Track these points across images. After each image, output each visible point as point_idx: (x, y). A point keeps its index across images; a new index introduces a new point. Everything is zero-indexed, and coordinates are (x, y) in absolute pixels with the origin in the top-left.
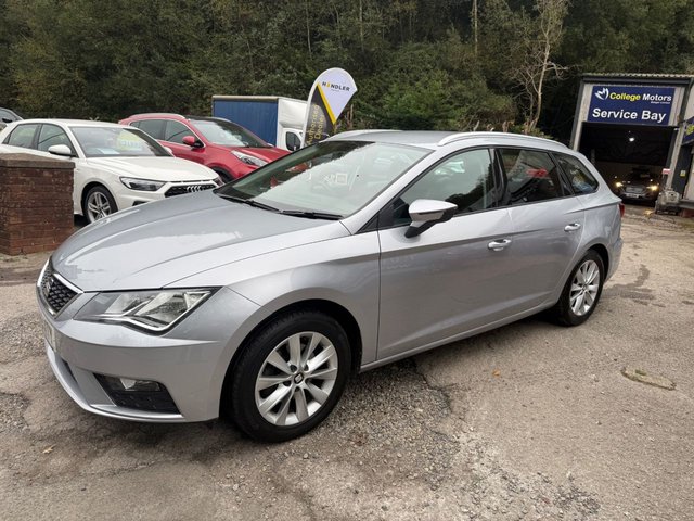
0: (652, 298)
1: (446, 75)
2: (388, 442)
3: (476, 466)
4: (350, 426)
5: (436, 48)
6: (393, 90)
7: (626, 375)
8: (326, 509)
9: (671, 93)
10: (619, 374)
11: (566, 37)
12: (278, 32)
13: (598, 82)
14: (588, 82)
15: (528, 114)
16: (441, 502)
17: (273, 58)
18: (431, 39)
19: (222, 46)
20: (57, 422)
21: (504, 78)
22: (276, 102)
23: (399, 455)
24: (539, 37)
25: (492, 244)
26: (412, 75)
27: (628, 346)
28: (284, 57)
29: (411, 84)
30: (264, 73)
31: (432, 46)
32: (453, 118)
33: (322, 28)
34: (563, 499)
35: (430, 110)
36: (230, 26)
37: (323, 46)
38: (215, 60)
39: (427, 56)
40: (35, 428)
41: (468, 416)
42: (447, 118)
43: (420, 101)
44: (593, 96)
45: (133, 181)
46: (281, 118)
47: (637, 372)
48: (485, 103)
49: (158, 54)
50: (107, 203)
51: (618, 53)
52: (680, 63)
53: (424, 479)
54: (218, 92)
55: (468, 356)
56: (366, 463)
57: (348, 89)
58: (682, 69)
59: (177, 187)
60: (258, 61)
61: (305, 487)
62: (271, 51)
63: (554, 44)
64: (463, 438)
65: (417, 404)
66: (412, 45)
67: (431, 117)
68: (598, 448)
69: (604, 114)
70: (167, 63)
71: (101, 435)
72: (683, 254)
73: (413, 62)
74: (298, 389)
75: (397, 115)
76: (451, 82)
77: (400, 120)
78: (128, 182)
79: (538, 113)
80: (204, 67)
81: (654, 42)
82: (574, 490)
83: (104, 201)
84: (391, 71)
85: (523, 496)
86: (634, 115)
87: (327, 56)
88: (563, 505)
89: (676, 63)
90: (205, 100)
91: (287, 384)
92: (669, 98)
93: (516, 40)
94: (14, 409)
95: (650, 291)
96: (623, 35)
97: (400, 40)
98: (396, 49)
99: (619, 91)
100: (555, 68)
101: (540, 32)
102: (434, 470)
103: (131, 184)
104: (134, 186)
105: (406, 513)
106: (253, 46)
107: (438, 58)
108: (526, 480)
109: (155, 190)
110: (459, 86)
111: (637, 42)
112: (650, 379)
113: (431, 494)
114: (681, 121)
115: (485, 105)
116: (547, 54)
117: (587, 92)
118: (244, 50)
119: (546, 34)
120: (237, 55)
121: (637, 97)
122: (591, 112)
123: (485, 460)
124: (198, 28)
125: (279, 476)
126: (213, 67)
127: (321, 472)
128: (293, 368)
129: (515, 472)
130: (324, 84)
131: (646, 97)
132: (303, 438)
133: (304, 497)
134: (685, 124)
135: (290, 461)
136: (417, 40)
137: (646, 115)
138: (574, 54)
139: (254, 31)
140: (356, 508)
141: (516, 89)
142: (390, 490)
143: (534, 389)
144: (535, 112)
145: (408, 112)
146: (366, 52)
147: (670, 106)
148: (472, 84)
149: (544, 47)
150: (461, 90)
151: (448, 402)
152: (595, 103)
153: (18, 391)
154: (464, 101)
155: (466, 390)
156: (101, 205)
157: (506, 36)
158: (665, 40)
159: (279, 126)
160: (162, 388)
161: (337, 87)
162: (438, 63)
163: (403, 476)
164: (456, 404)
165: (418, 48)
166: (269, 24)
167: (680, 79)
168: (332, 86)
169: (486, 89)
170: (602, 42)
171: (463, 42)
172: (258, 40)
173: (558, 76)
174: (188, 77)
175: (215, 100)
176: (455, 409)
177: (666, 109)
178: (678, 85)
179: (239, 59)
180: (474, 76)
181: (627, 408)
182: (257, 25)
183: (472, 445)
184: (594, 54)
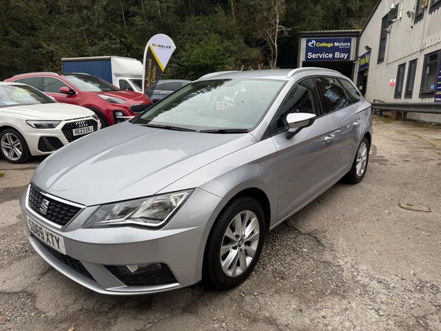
0: (387, 161)
1: (218, 37)
2: (299, 274)
3: (359, 278)
4: (270, 268)
5: (209, 19)
6: (187, 48)
7: (402, 208)
8: (290, 326)
9: (350, 41)
10: (398, 208)
11: (287, 9)
12: (102, 12)
13: (309, 37)
14: (303, 37)
15: (271, 59)
16: (353, 305)
17: (102, 30)
18: (205, 13)
19: (62, 23)
20: (67, 307)
21: (254, 37)
22: (109, 60)
23: (311, 281)
24: (272, 10)
25: (326, 138)
26: (197, 37)
27: (392, 190)
28: (108, 30)
29: (198, 43)
30: (96, 40)
31: (207, 18)
32: (227, 64)
33: (133, 9)
34: (418, 288)
35: (213, 60)
36: (66, 9)
37: (135, 21)
38: (58, 34)
39: (205, 25)
40: (51, 314)
41: (335, 247)
42: (224, 64)
43: (205, 54)
44: (307, 46)
45: (36, 122)
46: (114, 71)
47: (408, 205)
48: (244, 53)
49: (14, 31)
50: (18, 140)
51: (317, 19)
52: (349, 23)
53: (334, 293)
54: (65, 57)
55: (313, 211)
56: (294, 290)
57: (170, 47)
58: (350, 27)
59: (69, 124)
60: (90, 33)
61: (267, 314)
62: (99, 26)
63: (281, 15)
64: (342, 263)
65: (301, 246)
66: (193, 18)
67: (214, 64)
68: (417, 253)
69: (314, 56)
70: (21, 38)
71: (106, 309)
72: (385, 134)
73: (196, 29)
74: (241, 250)
75: (192, 64)
76: (222, 41)
77: (194, 67)
78: (32, 123)
79: (276, 58)
80: (51, 38)
81: (334, 11)
82: (421, 281)
83: (14, 139)
84: (183, 36)
85: (396, 291)
86: (331, 56)
87: (139, 27)
88: (420, 291)
89: (347, 23)
90: (54, 62)
91: (235, 248)
92: (349, 44)
93: (258, 13)
94: (24, 304)
95: (382, 157)
96: (319, 8)
97: (185, 15)
98: (184, 21)
99: (321, 42)
100: (284, 29)
101: (272, 7)
102: (337, 286)
103: (35, 124)
104: (38, 126)
105: (339, 317)
106: (84, 23)
107: (212, 26)
108: (393, 281)
109: (54, 127)
110: (227, 43)
111: (326, 11)
112: (416, 208)
113: (345, 302)
114: (357, 57)
115: (245, 55)
116: (278, 21)
117: (303, 43)
118: (78, 26)
119: (276, 9)
120: (74, 30)
121: (332, 45)
122: (307, 55)
123: (361, 273)
124: (41, 11)
125: (246, 311)
126: (58, 38)
127: (272, 302)
128: (237, 236)
129: (383, 277)
130: (154, 45)
131: (336, 44)
132: (245, 283)
133: (271, 321)
134: (359, 59)
135: (247, 299)
136: (196, 15)
137: (337, 55)
138: (293, 21)
139: (85, 12)
140: (307, 321)
141: (261, 43)
142: (319, 304)
143: (361, 225)
144: (274, 57)
145: (199, 61)
146: (164, 24)
147: (350, 49)
148: (235, 42)
149: (275, 17)
150: (229, 46)
151: (319, 242)
152: (308, 49)
153: (20, 289)
154: (232, 53)
155: (324, 232)
156: (13, 143)
157: (252, 10)
158: (339, 10)
159: (113, 76)
160: (164, 266)
161: (162, 46)
162: (212, 29)
163: (322, 294)
164: (324, 241)
165: (198, 20)
166: (95, 7)
167: (354, 32)
168: (159, 46)
169: (244, 45)
170: (307, 12)
171: (226, 15)
172: (88, 18)
173: (286, 34)
174: (39, 46)
175: (64, 61)
176: (326, 245)
177: (347, 51)
178: (353, 36)
179: (76, 32)
180: (236, 36)
181: (416, 227)
182: (86, 8)
183: (349, 265)
184: (304, 20)
